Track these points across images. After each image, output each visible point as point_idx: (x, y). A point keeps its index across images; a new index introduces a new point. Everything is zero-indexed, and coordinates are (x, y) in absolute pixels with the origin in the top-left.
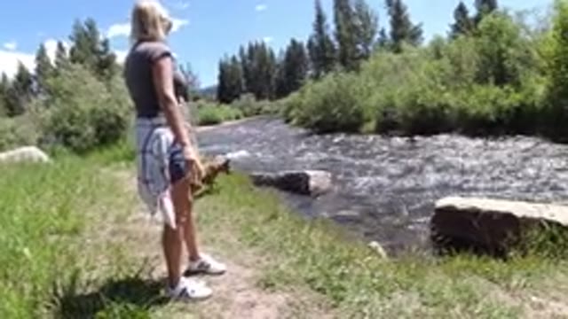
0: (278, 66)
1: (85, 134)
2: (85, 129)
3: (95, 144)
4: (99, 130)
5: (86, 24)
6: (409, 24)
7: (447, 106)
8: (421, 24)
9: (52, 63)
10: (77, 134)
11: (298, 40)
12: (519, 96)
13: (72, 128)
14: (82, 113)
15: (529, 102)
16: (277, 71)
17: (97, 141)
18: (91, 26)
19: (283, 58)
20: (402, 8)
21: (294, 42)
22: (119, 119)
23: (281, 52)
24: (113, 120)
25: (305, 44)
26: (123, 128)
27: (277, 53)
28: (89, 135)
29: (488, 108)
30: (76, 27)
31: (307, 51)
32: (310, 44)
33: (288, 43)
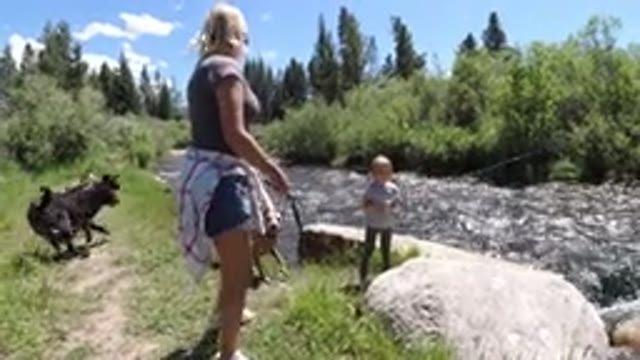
0: (275, 87)
1: (42, 150)
2: (43, 145)
3: (52, 162)
4: (57, 147)
5: (59, 26)
6: (414, 53)
7: (408, 144)
8: (425, 54)
9: (18, 66)
10: (34, 150)
11: (299, 60)
12: (472, 138)
13: (29, 144)
14: (41, 128)
15: (479, 144)
16: (274, 93)
17: (54, 159)
18: (64, 29)
19: (281, 79)
20: (406, 36)
21: (293, 62)
22: (80, 137)
23: (279, 72)
24: (73, 138)
25: (306, 66)
26: (85, 147)
27: (275, 73)
28: (46, 152)
29: (442, 148)
30: (47, 30)
31: (307, 74)
32: (311, 66)
33: (287, 62)
